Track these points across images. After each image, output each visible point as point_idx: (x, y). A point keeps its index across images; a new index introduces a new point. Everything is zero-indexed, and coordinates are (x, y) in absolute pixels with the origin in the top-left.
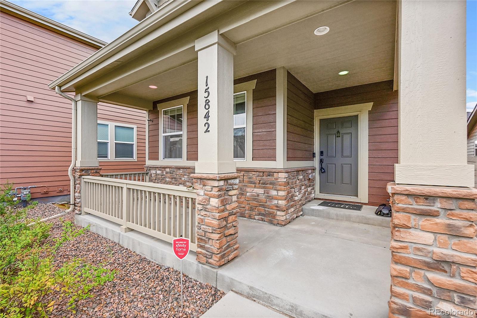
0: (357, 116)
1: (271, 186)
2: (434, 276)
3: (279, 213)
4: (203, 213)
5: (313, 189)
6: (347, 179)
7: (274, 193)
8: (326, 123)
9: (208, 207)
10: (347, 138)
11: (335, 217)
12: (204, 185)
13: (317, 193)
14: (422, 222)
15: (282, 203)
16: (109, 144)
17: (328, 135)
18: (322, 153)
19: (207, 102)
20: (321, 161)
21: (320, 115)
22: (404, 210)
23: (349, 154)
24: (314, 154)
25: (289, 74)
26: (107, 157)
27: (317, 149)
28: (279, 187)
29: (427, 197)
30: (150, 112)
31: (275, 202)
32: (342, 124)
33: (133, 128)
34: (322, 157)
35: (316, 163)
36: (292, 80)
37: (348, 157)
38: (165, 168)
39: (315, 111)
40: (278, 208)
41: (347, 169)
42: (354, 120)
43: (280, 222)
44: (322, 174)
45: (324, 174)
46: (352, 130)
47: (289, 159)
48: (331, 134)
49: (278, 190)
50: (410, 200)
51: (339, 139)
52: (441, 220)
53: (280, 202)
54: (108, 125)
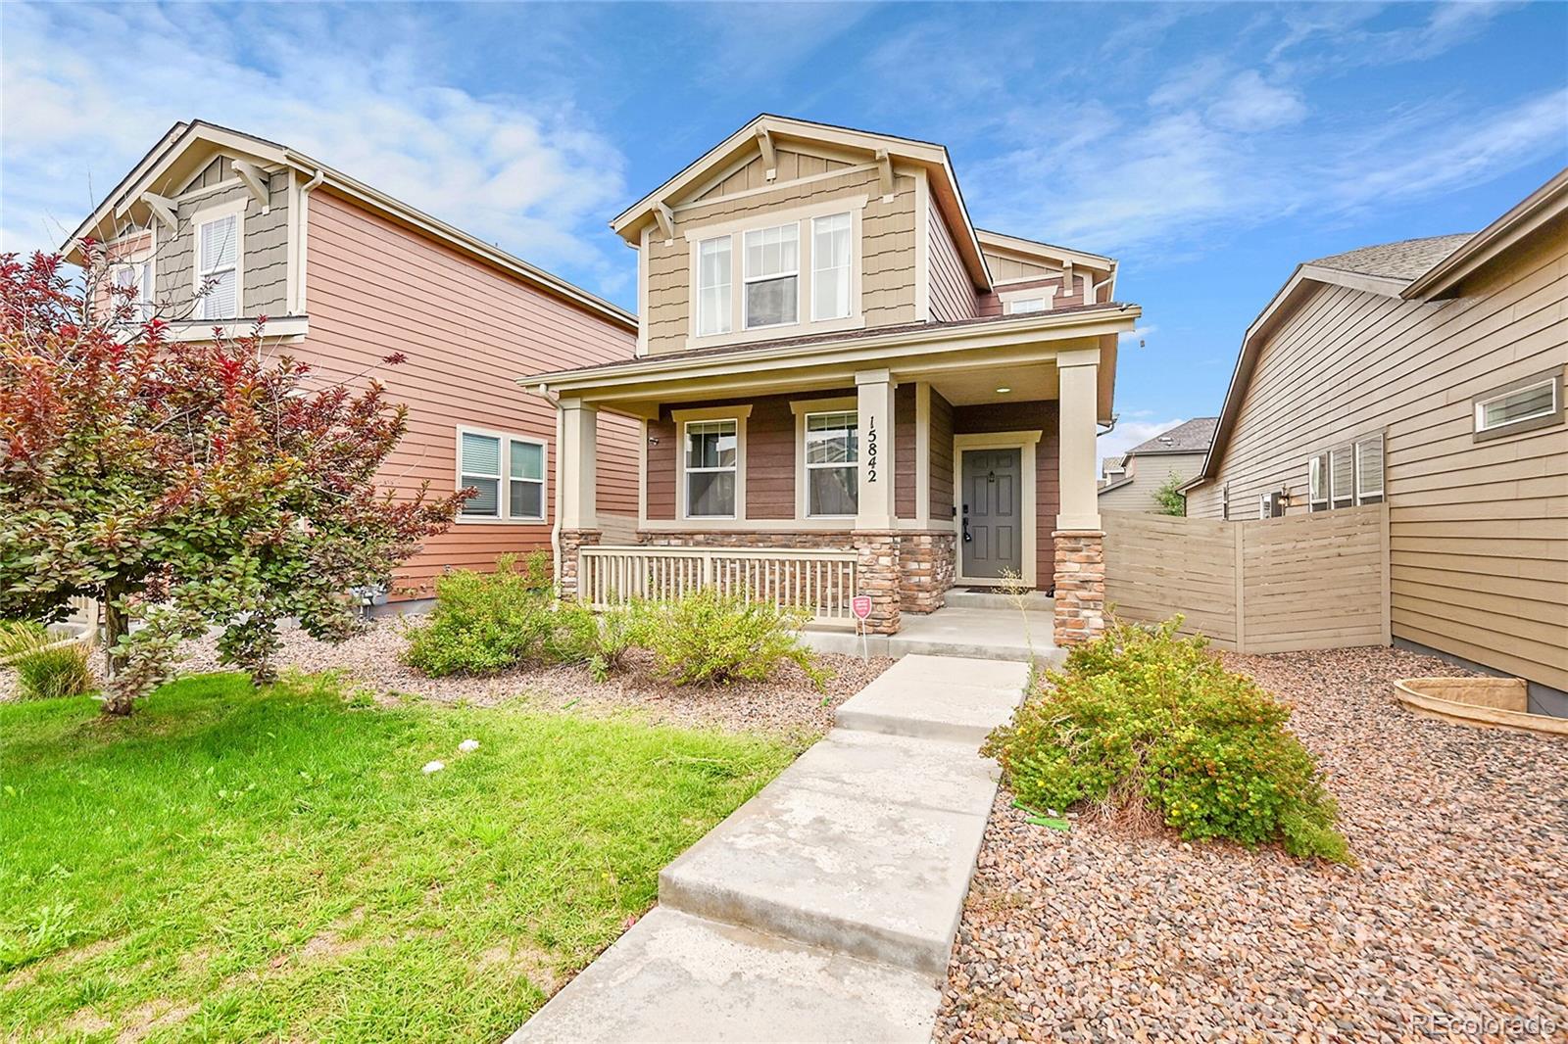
0: (1020, 449)
1: (909, 556)
2: (1082, 593)
3: (921, 595)
4: (868, 575)
5: (953, 569)
6: (1004, 554)
7: (914, 566)
8: (971, 458)
9: (877, 567)
10: (1004, 484)
11: (993, 605)
12: (870, 543)
13: (958, 578)
14: (1074, 556)
15: (926, 580)
16: (500, 484)
17: (975, 478)
18: (965, 508)
19: (873, 448)
20: (965, 522)
21: (964, 442)
22: (1062, 549)
23: (1008, 510)
24: (954, 509)
25: (933, 391)
26: (495, 514)
27: (958, 504)
28: (920, 558)
29: (1076, 538)
30: (650, 423)
31: (916, 579)
32: (998, 459)
33: (540, 446)
34: (966, 515)
35: (957, 524)
36: (937, 401)
37: (1004, 514)
38: (692, 534)
39: (955, 436)
40: (921, 588)
41: (1004, 534)
42: (1015, 455)
43: (923, 608)
44: (966, 545)
45: (970, 544)
46: (1011, 471)
47: (933, 516)
48: (981, 477)
49: (919, 562)
50: (1066, 541)
51: (992, 486)
52: (1084, 553)
53: (922, 578)
54: (497, 439)
